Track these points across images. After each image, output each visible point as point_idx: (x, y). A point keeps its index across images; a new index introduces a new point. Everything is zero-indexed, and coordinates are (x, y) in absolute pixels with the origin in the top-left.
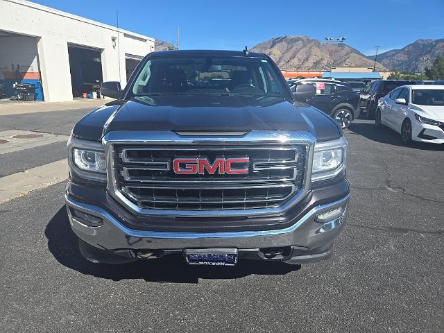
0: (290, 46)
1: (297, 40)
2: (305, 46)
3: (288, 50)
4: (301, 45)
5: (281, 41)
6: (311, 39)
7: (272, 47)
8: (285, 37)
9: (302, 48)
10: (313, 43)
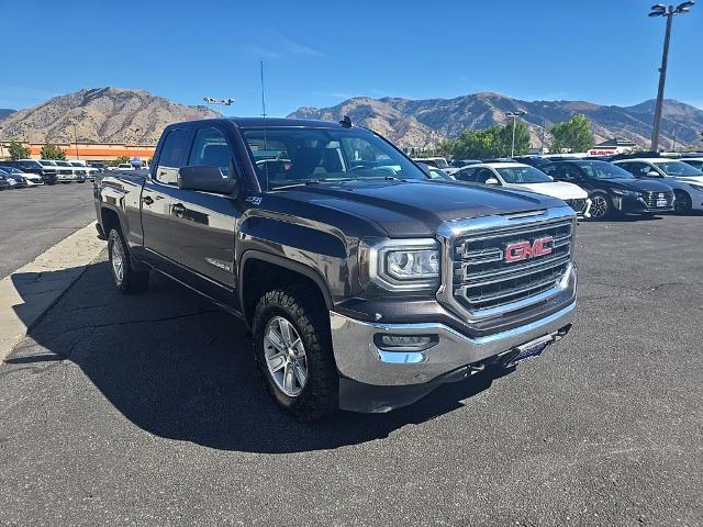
0: (118, 105)
1: (130, 96)
2: (144, 106)
3: (115, 112)
4: (139, 104)
5: (101, 94)
6: (153, 95)
7: (84, 104)
8: (107, 89)
9: (140, 109)
10: (157, 103)
